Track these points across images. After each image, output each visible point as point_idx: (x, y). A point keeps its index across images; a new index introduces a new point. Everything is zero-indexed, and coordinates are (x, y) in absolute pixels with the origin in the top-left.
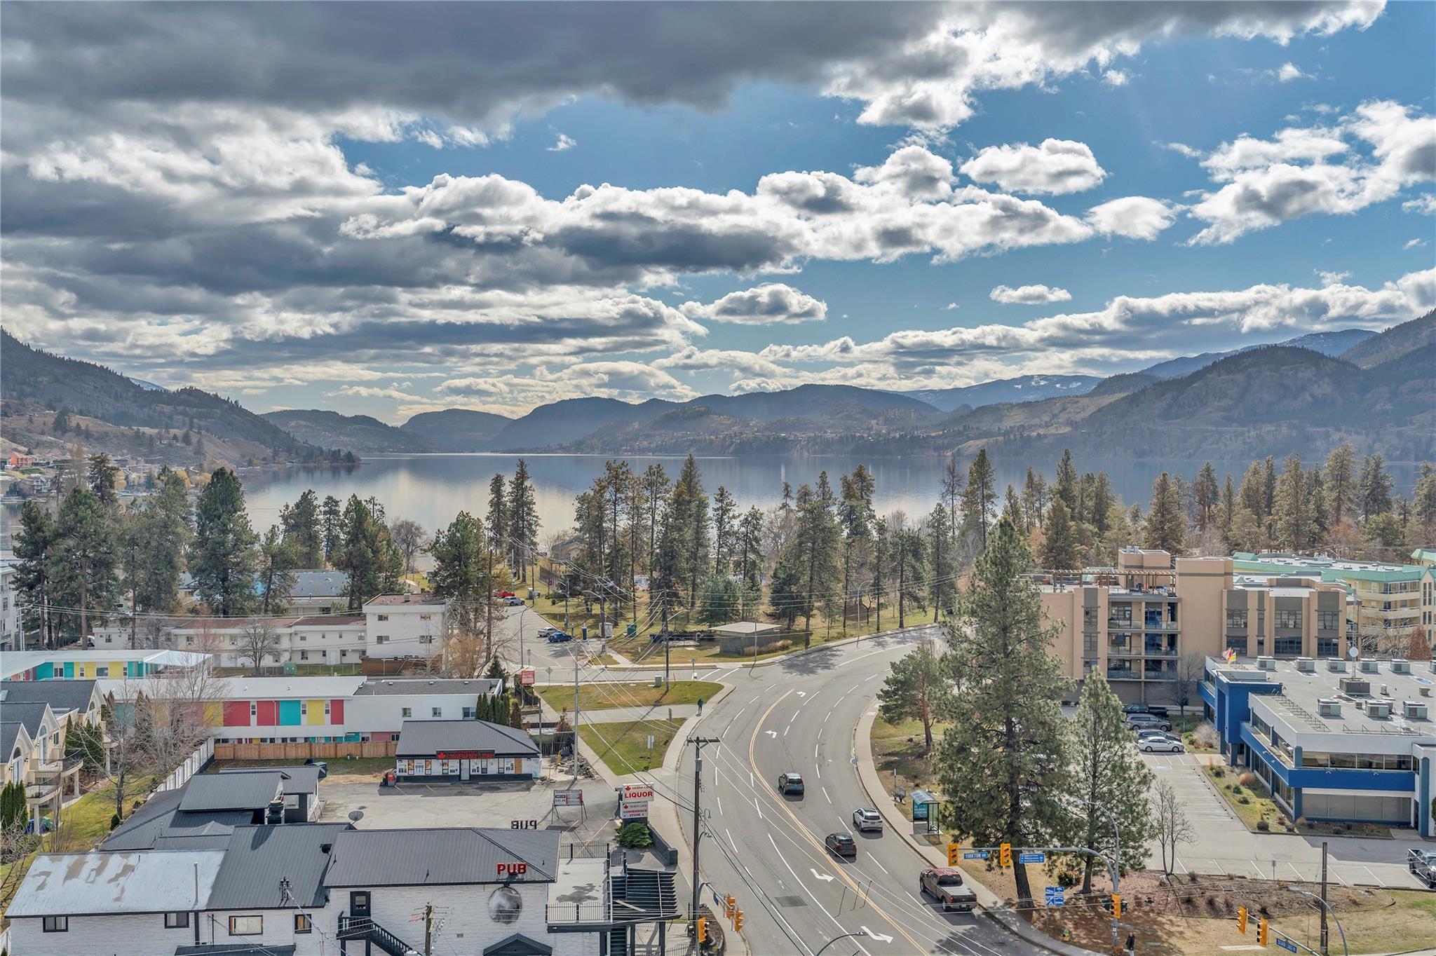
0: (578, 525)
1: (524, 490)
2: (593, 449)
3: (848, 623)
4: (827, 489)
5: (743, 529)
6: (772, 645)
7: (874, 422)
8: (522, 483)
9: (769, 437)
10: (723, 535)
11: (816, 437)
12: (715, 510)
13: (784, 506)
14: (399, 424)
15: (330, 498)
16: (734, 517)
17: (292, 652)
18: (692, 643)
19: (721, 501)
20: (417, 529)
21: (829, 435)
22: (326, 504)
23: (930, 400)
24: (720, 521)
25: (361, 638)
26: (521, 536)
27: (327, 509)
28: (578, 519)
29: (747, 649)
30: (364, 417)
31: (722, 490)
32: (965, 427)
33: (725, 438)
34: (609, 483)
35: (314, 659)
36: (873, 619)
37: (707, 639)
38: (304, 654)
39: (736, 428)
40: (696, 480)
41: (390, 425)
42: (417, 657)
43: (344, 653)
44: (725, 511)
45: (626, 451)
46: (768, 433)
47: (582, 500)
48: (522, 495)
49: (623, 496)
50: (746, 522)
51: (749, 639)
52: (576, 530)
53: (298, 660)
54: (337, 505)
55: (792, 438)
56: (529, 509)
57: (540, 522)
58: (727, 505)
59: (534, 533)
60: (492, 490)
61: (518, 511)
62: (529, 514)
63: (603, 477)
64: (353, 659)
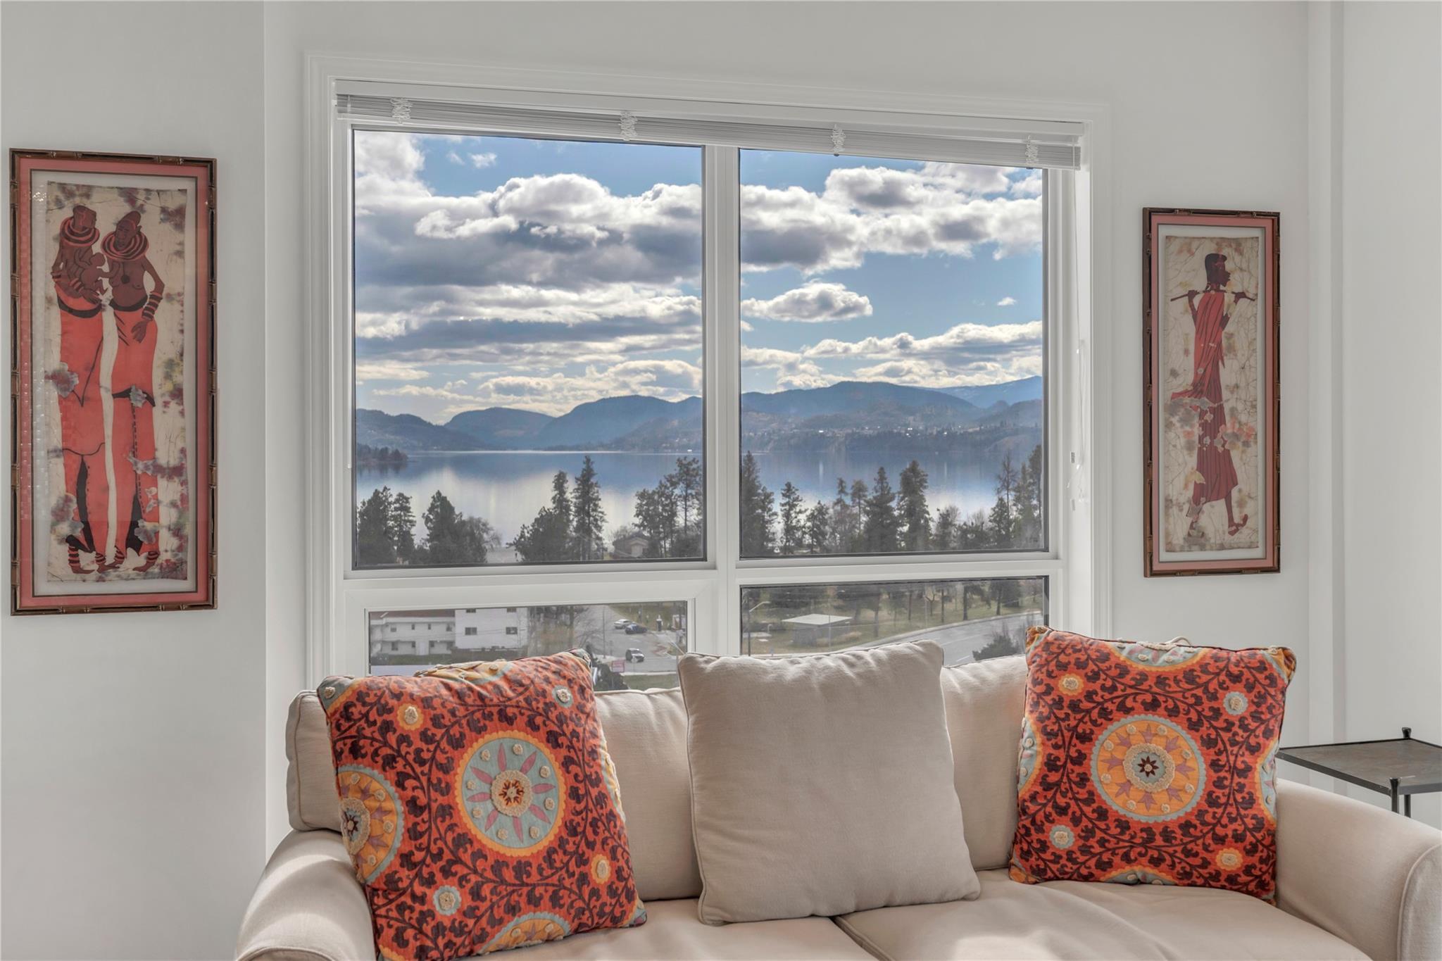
0: (638, 521)
1: (591, 486)
2: (633, 446)
3: (912, 615)
4: (885, 485)
5: (809, 524)
6: (844, 636)
7: (911, 418)
8: (588, 480)
9: (807, 434)
10: (789, 530)
11: (853, 434)
12: (783, 505)
13: (839, 501)
14: (442, 422)
15: (401, 495)
16: (800, 512)
17: (384, 642)
18: (764, 634)
19: (789, 497)
20: (484, 525)
21: (867, 431)
22: (397, 501)
23: (966, 396)
24: (787, 516)
25: (449, 629)
26: (589, 532)
27: (397, 505)
28: (637, 515)
29: (820, 641)
30: (409, 416)
31: (789, 485)
32: (1002, 423)
33: (763, 435)
34: (680, 480)
35: (404, 650)
36: (938, 611)
37: (779, 630)
38: (394, 645)
39: (774, 425)
40: (754, 476)
41: (434, 424)
42: (503, 648)
43: (432, 644)
44: (792, 506)
45: (666, 448)
46: (807, 430)
47: (642, 496)
48: (588, 492)
49: (693, 492)
50: (812, 517)
51: (822, 628)
52: (636, 525)
53: (388, 651)
54: (407, 502)
55: (830, 434)
56: (596, 505)
57: (605, 517)
58: (794, 500)
59: (599, 528)
60: (555, 487)
61: (584, 507)
62: (595, 510)
63: (674, 473)
64: (441, 650)
